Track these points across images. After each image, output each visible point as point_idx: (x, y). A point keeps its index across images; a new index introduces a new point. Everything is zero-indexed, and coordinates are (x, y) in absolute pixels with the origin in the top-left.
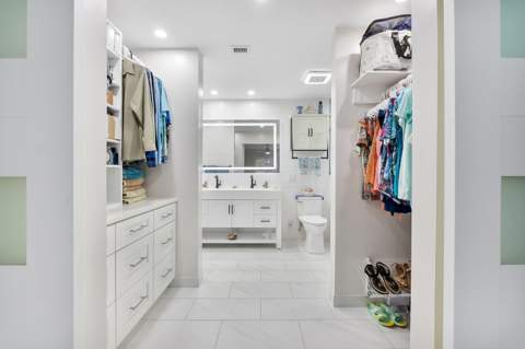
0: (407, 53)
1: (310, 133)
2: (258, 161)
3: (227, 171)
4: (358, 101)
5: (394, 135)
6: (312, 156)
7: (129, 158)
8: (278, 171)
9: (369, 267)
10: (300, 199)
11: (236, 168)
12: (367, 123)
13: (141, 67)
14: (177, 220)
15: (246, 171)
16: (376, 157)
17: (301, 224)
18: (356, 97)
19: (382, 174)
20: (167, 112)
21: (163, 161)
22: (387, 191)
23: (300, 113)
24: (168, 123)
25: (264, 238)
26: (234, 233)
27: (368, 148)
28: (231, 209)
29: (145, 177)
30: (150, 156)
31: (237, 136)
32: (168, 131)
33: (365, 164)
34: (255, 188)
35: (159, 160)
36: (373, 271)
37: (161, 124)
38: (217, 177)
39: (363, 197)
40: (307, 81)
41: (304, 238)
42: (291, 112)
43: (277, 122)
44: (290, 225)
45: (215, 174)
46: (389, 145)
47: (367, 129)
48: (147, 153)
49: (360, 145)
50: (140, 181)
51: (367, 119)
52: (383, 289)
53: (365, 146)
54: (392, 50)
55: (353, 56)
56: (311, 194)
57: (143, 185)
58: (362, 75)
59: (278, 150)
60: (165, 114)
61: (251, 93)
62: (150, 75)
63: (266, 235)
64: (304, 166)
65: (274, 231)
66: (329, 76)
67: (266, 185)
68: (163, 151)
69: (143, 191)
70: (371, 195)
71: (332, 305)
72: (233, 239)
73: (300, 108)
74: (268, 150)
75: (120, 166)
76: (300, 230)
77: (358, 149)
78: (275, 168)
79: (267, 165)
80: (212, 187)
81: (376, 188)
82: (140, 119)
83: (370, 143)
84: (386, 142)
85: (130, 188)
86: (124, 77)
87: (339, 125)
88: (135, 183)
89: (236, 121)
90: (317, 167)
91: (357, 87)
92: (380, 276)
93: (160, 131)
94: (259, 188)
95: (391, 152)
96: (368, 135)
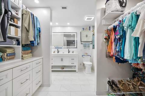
0: (124, 5)
1: (87, 36)
2: (71, 45)
3: (61, 48)
4: (104, 24)
5: (121, 34)
6: (87, 43)
7: (24, 43)
8: (77, 48)
9: (109, 82)
10: (83, 56)
11: (64, 47)
12: (108, 31)
13: (29, 12)
14: (43, 64)
15: (67, 48)
16: (112, 43)
17: (84, 64)
18: (104, 22)
19: (115, 49)
20: (39, 28)
21: (38, 44)
22: (118, 55)
23: (83, 30)
24: (40, 32)
25: (72, 69)
26: (63, 67)
27: (108, 40)
28: (62, 60)
29: (31, 50)
30: (32, 42)
31: (64, 37)
32: (40, 35)
33: (107, 46)
34: (70, 53)
35: (36, 44)
36: (110, 84)
37: (37, 32)
38: (58, 50)
39: (106, 57)
40: (86, 20)
41: (85, 68)
42: (81, 30)
43: (76, 33)
44: (80, 64)
45: (57, 49)
46: (119, 38)
47: (108, 33)
48: (31, 42)
49: (105, 39)
50: (30, 51)
51: (108, 30)
52: (115, 90)
53: (108, 39)
54: (118, 4)
55: (102, 9)
56: (87, 55)
57: (31, 53)
58: (106, 14)
59: (77, 42)
60: (39, 29)
61: (68, 24)
62: (32, 15)
63: (73, 68)
64: (85, 46)
65: (75, 66)
66: (93, 18)
67: (73, 52)
68: (38, 41)
69: (31, 54)
70: (109, 56)
71: (95, 94)
72: (63, 69)
73: (84, 29)
74: (74, 42)
75: (21, 46)
76: (83, 66)
77: (105, 40)
78: (76, 47)
79: (73, 46)
80: (56, 53)
81: (112, 54)
82: (28, 29)
83: (109, 38)
84: (118, 37)
85: (25, 54)
86: (22, 15)
87: (98, 32)
88: (27, 52)
89: (64, 33)
90: (89, 47)
91: (104, 19)
92: (113, 85)
93: (37, 34)
94: (71, 53)
95: (120, 41)
96: (108, 35)
